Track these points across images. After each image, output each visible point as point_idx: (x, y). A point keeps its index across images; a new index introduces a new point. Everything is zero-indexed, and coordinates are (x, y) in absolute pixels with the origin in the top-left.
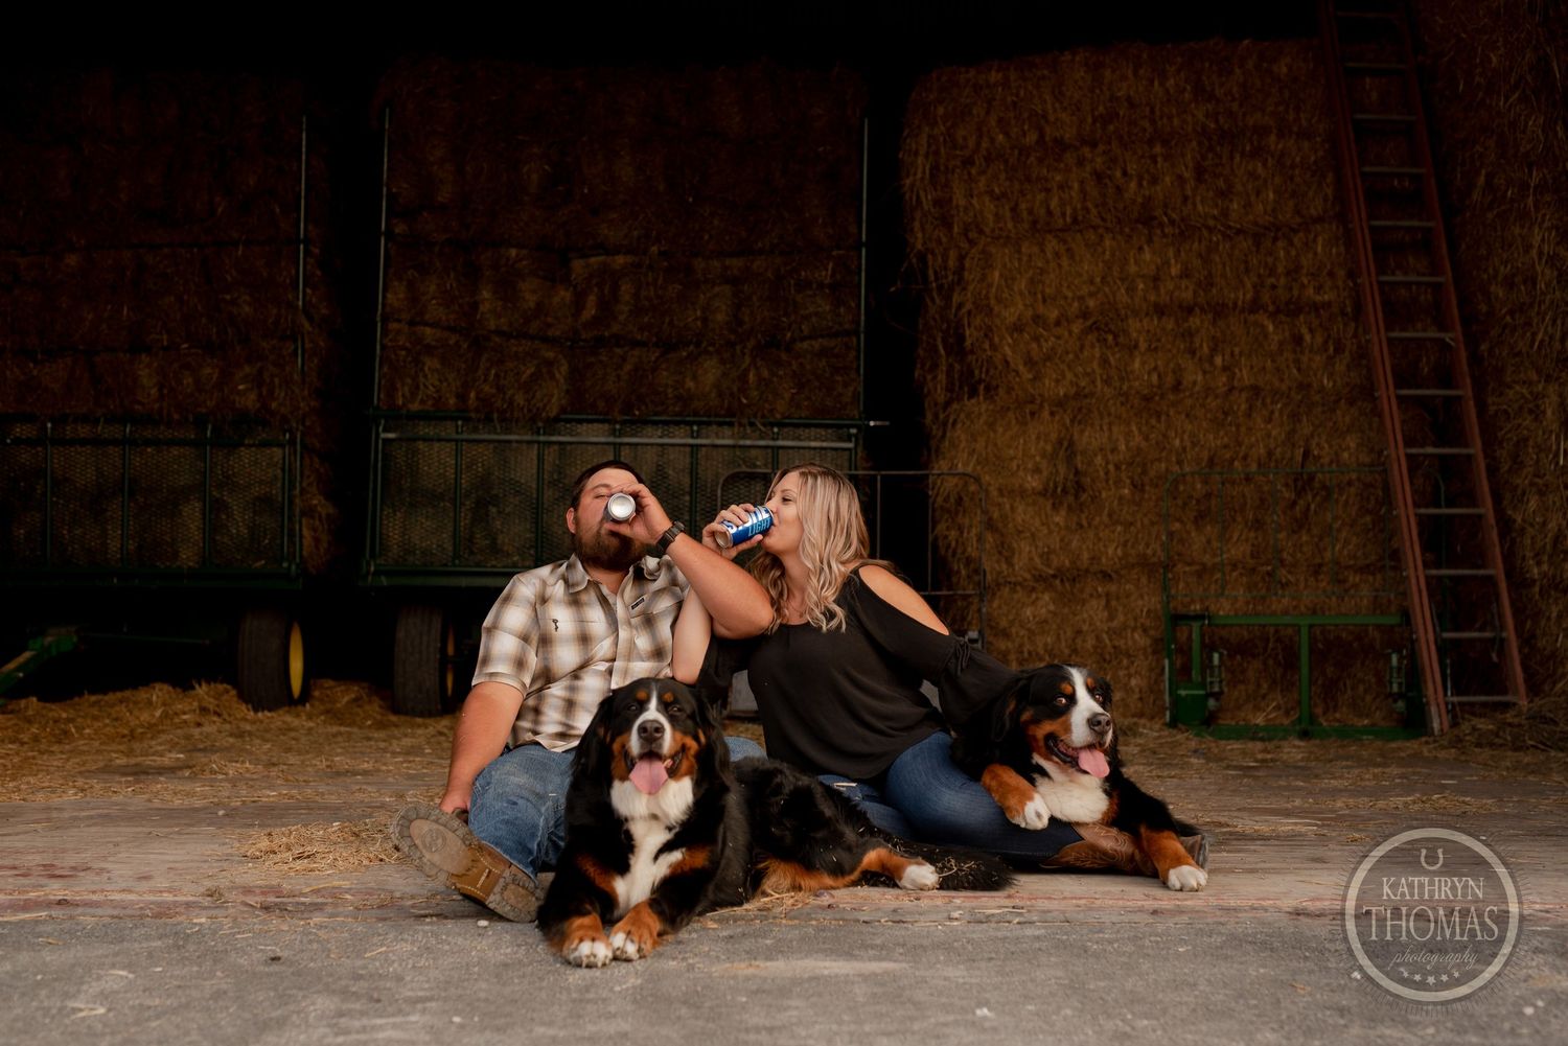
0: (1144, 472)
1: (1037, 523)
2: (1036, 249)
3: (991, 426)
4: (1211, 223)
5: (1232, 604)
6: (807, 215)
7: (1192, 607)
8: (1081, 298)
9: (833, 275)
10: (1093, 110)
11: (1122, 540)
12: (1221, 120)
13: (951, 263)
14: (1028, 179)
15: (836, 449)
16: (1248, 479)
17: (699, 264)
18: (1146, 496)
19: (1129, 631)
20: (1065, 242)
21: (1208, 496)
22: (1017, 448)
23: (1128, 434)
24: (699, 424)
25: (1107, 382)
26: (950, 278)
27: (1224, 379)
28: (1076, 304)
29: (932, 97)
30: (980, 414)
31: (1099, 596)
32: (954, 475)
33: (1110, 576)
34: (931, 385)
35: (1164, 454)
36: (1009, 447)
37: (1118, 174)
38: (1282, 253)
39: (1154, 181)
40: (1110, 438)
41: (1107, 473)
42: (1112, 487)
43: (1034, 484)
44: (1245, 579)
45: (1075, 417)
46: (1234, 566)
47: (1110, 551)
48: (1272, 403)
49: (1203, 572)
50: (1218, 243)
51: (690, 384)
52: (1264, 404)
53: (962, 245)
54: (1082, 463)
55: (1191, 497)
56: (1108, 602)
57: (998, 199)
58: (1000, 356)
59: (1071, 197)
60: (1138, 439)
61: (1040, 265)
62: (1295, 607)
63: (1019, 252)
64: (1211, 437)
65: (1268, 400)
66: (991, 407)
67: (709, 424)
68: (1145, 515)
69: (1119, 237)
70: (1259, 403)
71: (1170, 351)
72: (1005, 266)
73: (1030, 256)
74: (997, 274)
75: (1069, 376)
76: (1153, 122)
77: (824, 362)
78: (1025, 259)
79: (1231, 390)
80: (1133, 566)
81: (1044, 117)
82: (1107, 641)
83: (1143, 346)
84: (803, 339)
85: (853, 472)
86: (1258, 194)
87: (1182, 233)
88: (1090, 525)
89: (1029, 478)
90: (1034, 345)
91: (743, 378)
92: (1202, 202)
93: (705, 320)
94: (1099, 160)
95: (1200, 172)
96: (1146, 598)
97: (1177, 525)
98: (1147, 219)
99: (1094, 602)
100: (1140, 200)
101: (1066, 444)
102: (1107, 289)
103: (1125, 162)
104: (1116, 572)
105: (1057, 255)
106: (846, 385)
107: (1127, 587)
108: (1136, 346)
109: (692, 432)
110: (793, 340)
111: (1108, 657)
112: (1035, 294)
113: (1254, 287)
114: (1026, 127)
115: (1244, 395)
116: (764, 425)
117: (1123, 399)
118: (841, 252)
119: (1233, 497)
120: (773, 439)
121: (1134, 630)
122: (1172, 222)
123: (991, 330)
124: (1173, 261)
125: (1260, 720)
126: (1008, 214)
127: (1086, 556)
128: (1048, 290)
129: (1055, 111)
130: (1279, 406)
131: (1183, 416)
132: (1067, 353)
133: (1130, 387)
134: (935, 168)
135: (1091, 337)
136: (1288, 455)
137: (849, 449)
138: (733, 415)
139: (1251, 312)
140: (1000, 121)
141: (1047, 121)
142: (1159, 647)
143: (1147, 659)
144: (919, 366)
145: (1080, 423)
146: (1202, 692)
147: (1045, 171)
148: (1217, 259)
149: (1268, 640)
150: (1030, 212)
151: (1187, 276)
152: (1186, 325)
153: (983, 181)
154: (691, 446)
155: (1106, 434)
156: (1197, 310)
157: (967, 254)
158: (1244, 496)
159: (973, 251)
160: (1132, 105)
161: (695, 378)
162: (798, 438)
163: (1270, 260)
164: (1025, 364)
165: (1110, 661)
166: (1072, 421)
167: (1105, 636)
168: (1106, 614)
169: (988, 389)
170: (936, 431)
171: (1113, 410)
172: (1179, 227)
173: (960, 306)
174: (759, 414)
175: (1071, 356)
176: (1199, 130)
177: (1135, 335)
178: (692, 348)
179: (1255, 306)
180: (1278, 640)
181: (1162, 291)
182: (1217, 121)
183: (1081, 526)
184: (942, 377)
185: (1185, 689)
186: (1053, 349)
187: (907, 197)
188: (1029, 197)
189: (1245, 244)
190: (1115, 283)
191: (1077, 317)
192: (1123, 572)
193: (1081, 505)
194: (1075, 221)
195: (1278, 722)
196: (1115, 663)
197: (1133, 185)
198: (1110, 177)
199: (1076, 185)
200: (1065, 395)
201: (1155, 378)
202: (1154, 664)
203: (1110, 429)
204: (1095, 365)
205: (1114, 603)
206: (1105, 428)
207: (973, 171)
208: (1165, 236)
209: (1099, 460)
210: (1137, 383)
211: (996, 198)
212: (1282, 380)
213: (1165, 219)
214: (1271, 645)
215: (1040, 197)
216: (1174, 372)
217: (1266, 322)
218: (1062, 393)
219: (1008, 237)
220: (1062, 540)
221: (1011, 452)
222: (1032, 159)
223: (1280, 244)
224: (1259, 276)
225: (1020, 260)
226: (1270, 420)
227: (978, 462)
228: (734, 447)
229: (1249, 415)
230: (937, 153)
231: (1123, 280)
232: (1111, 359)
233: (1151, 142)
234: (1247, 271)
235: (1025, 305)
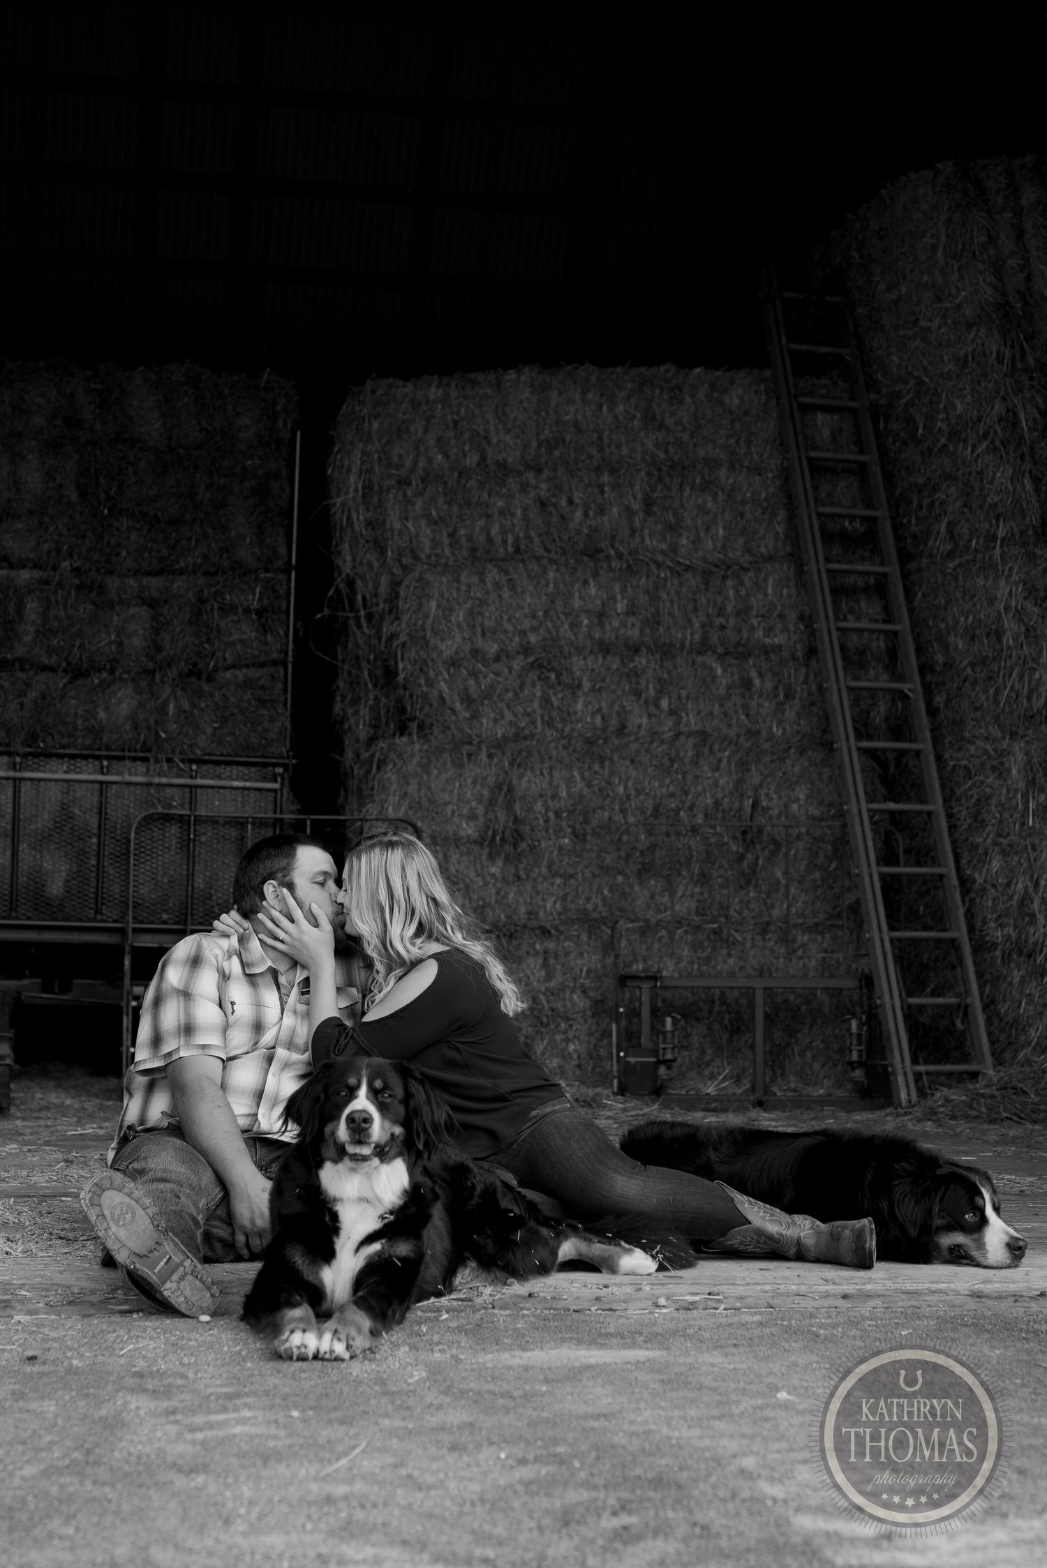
0: (586, 822)
1: (472, 874)
2: (475, 579)
3: (425, 767)
4: (660, 558)
5: (676, 964)
6: (233, 533)
7: (635, 967)
8: (523, 633)
9: (260, 599)
10: (538, 434)
11: (561, 893)
12: (672, 451)
13: (384, 588)
14: (468, 504)
15: (259, 790)
16: (694, 830)
17: (113, 583)
18: (588, 846)
19: (568, 992)
20: (506, 572)
21: (653, 847)
22: (452, 791)
23: (570, 781)
24: (109, 758)
25: (550, 724)
26: (381, 606)
27: (670, 723)
28: (517, 639)
29: (365, 411)
30: (413, 755)
31: (537, 953)
32: (384, 820)
33: (549, 932)
34: (352, 720)
35: (607, 802)
36: (444, 791)
37: (564, 502)
38: (731, 592)
39: (601, 511)
40: (550, 784)
41: (547, 821)
42: (553, 837)
43: (470, 832)
44: (689, 937)
45: (514, 760)
46: (679, 923)
47: (549, 905)
48: (720, 750)
49: (647, 929)
50: (665, 579)
51: (102, 715)
52: (711, 751)
53: (395, 571)
54: (521, 808)
55: (634, 849)
56: (546, 959)
57: (435, 523)
58: (435, 692)
59: (514, 525)
60: (579, 786)
61: (479, 595)
62: (741, 968)
63: (458, 581)
64: (657, 784)
65: (716, 747)
66: (425, 747)
67: (122, 758)
68: (586, 867)
69: (563, 569)
70: (706, 750)
71: (614, 692)
72: (442, 595)
73: (469, 586)
74: (433, 604)
75: (509, 716)
76: (601, 449)
77: (248, 695)
78: (463, 588)
79: (678, 735)
80: (573, 921)
81: (487, 439)
82: (545, 1003)
83: (586, 685)
84: (227, 668)
85: (278, 816)
86: (708, 529)
87: (629, 567)
88: (528, 876)
89: (464, 825)
90: (472, 682)
91: (163, 709)
92: (650, 536)
93: (121, 644)
94: (543, 486)
95: (648, 504)
96: (586, 956)
97: (620, 878)
98: (593, 552)
99: (531, 960)
100: (586, 531)
101: (505, 789)
102: (549, 624)
103: (570, 489)
104: (556, 928)
105: (498, 586)
106: (272, 720)
107: (566, 944)
108: (579, 686)
109: (102, 767)
110: (216, 670)
111: (545, 1020)
112: (474, 626)
113: (703, 626)
114: (467, 448)
115: (691, 741)
116: (183, 761)
117: (565, 742)
118: (271, 575)
119: (678, 850)
120: (191, 777)
121: (573, 991)
122: (620, 556)
123: (427, 664)
124: (619, 597)
125: (711, 1090)
126: (446, 540)
127: (523, 910)
128: (487, 623)
129: (498, 432)
130: (727, 753)
131: (628, 762)
132: (507, 691)
133: (573, 729)
134: (368, 487)
135: (533, 675)
136: (737, 805)
137: (275, 791)
138: (149, 750)
139: (699, 653)
140: (439, 440)
141: (489, 443)
142: (600, 1009)
143: (586, 1022)
144: (339, 698)
145: (519, 766)
146: (654, 1060)
147: (486, 495)
148: (665, 596)
149: (713, 1002)
150: (470, 538)
151: (634, 613)
152: (632, 665)
153: (419, 503)
154: (101, 783)
155: (547, 779)
156: (643, 649)
157: (402, 581)
158: (690, 848)
159: (408, 578)
160: (579, 430)
161: (107, 708)
162: (219, 777)
163: (719, 600)
164: (462, 701)
165: (547, 1025)
166: (511, 764)
167: (542, 997)
168: (543, 973)
169: (421, 726)
170: (358, 771)
171: (554, 753)
172: (627, 561)
173: (392, 637)
174: (178, 750)
175: (510, 694)
176: (649, 459)
177: (578, 674)
178: (104, 675)
179: (704, 647)
180: (723, 1003)
181: (608, 628)
182: (666, 452)
183: (519, 878)
184: (365, 712)
185: (635, 1056)
186: (492, 686)
187: (338, 517)
188: (468, 522)
189: (692, 581)
190: (558, 618)
191: (518, 653)
192: (562, 928)
193: (519, 854)
194: (518, 550)
195: (730, 1091)
196: (552, 1026)
197: (578, 515)
198: (555, 506)
199: (519, 512)
200: (503, 736)
201: (598, 719)
202: (593, 1028)
203: (551, 774)
204: (536, 705)
205: (552, 961)
206: (545, 772)
207: (409, 493)
208: (611, 569)
209: (538, 806)
210: (580, 726)
211: (434, 523)
212: (730, 726)
213: (612, 552)
214: (716, 1009)
215: (481, 523)
216: (618, 714)
217: (714, 665)
218: (499, 735)
219: (446, 565)
220: (498, 893)
221: (446, 796)
222: (472, 482)
223: (729, 582)
224: (708, 615)
225: (458, 589)
226: (718, 769)
227: (411, 808)
228: (149, 785)
229: (696, 762)
230: (370, 471)
231: (566, 615)
232: (553, 699)
233: (598, 470)
234: (696, 609)
235: (464, 639)
